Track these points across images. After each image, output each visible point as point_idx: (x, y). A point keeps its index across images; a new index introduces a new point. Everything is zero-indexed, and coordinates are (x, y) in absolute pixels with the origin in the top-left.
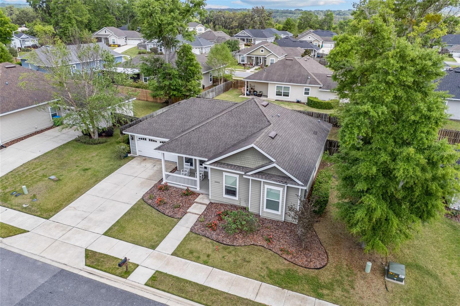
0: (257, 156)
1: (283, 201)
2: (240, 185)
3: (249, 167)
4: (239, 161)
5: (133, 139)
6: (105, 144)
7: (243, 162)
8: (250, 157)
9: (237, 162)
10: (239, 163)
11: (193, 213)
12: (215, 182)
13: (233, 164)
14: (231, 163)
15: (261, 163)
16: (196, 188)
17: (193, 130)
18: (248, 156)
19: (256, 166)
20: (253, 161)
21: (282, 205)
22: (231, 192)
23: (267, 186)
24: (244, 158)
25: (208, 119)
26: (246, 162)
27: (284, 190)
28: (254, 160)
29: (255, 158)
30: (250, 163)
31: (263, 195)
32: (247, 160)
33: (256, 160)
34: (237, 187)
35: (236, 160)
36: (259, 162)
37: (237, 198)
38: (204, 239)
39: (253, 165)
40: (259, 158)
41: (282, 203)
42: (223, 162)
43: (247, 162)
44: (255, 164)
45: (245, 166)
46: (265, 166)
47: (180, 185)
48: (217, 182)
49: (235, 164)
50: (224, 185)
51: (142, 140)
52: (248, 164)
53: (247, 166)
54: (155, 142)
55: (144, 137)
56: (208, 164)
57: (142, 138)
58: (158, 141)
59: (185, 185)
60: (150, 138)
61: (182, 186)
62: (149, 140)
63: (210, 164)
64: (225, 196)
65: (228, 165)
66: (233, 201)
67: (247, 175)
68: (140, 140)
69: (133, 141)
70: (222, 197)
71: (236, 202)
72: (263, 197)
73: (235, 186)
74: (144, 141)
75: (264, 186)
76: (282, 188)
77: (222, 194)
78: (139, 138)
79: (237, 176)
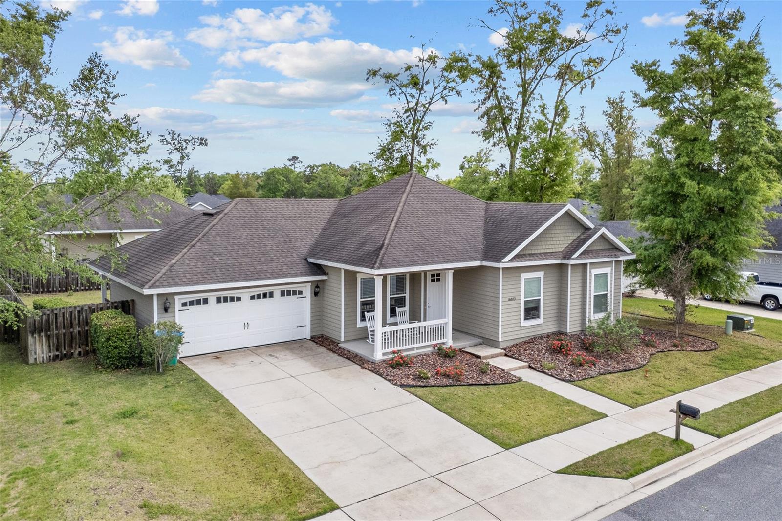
1: (611, 291)
2: (546, 290)
3: (557, 250)
4: (543, 243)
5: (167, 310)
7: (550, 243)
8: (558, 231)
9: (541, 247)
10: (544, 247)
11: (515, 369)
13: (536, 252)
14: (533, 252)
15: (571, 238)
16: (445, 343)
18: (555, 231)
19: (565, 246)
20: (561, 239)
21: (611, 299)
22: (532, 311)
23: (593, 272)
24: (551, 235)
26: (552, 243)
27: (612, 270)
28: (562, 235)
29: (564, 231)
30: (558, 243)
31: (590, 291)
32: (554, 239)
33: (565, 235)
34: (542, 298)
35: (540, 244)
36: (568, 238)
37: (541, 321)
41: (611, 295)
42: (526, 253)
43: (555, 243)
44: (564, 242)
45: (551, 251)
47: (413, 349)
48: (511, 299)
49: (539, 251)
50: (523, 299)
52: (555, 247)
54: (236, 303)
55: (201, 296)
56: (508, 262)
57: (195, 299)
58: (245, 296)
59: (424, 344)
60: (222, 294)
61: (418, 348)
62: (219, 300)
63: (511, 261)
64: (524, 323)
65: (533, 256)
66: (535, 329)
67: (574, 259)
68: (188, 307)
69: (167, 314)
70: (519, 328)
71: (539, 329)
72: (590, 294)
73: (538, 296)
74: (202, 307)
75: (590, 272)
76: (610, 268)
77: (519, 321)
78: (184, 304)
79: (541, 274)
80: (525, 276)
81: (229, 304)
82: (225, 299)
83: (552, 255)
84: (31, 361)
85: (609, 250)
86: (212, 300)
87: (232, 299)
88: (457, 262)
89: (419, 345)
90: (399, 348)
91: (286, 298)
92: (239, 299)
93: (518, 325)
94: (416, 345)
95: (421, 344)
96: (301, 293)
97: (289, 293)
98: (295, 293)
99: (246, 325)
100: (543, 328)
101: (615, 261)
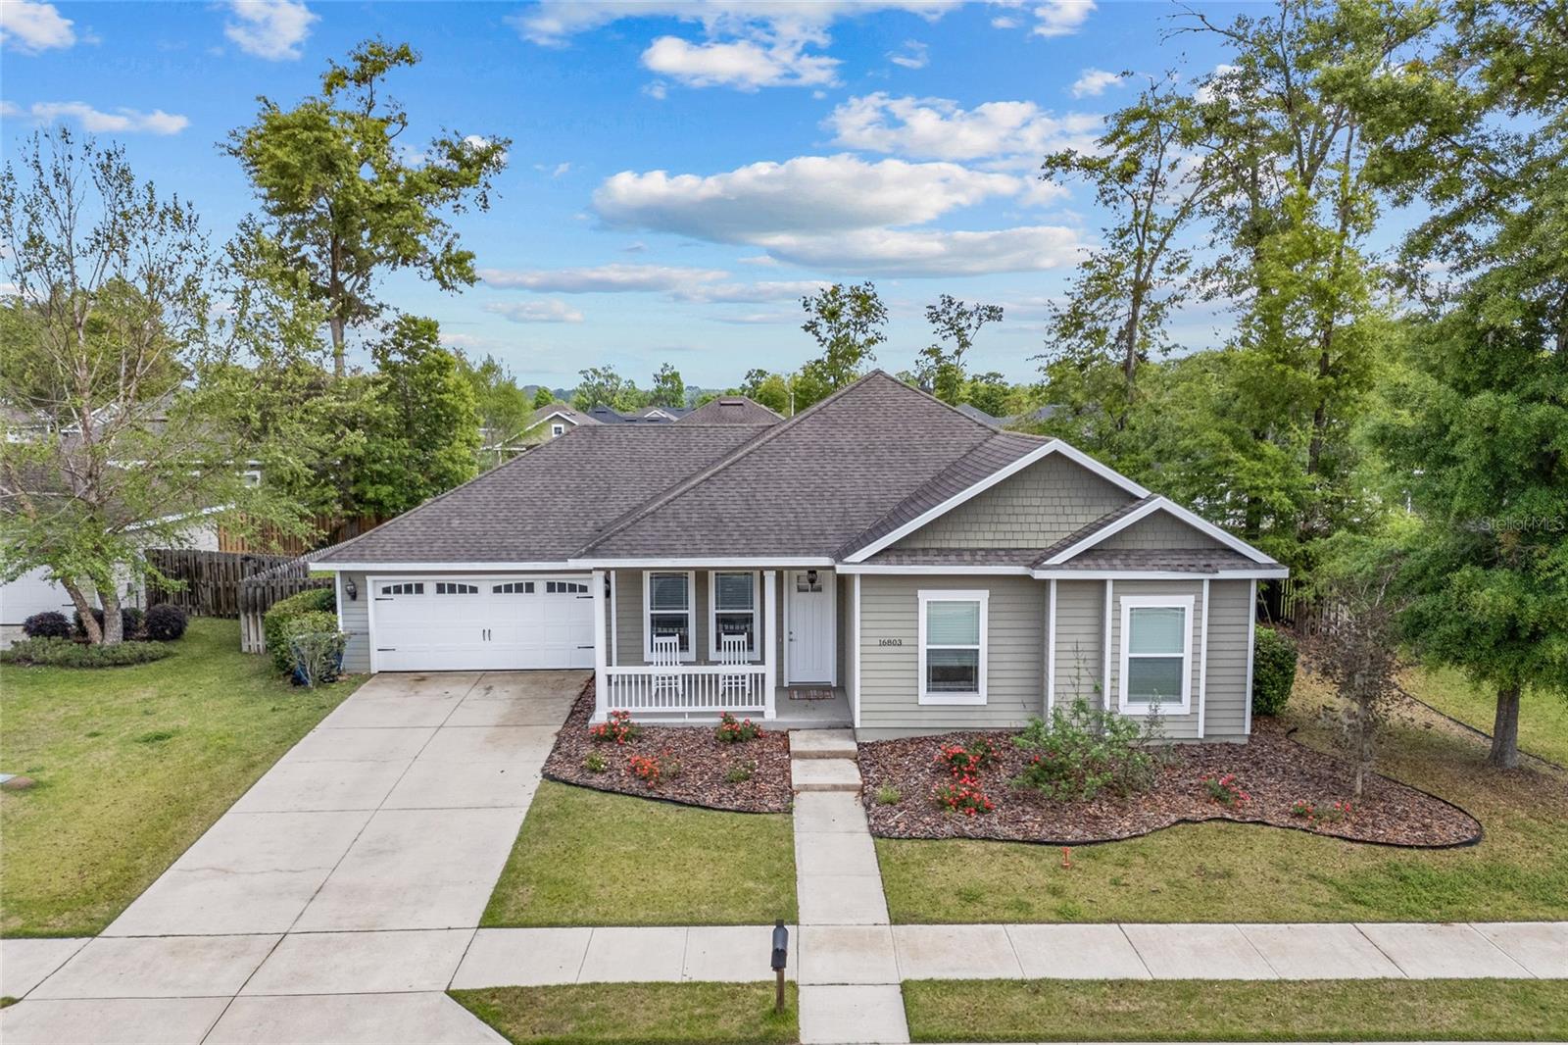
0: (1063, 493)
1: (1196, 654)
2: (995, 633)
3: (1032, 545)
4: (986, 527)
5: (354, 596)
6: (167, 662)
7: (1007, 527)
8: (1036, 502)
9: (980, 536)
10: (990, 536)
11: (822, 789)
12: (883, 644)
13: (964, 545)
14: (953, 545)
15: (1081, 519)
16: (761, 714)
17: (707, 480)
18: (1026, 502)
19: (1060, 537)
20: (1046, 519)
21: (1195, 671)
22: (953, 673)
23: (1128, 602)
24: (1010, 510)
25: (687, 479)
26: (1016, 527)
27: (1198, 601)
28: (1051, 510)
29: (1056, 502)
30: (1035, 527)
31: (1116, 645)
32: (1022, 519)
33: (1060, 510)
34: (983, 648)
35: (975, 528)
36: (1072, 519)
37: (980, 698)
38: (971, 847)
39: (1048, 536)
40: (1075, 501)
41: (1196, 662)
42: (920, 545)
43: (1025, 528)
44: (1055, 528)
45: (1013, 545)
46: (1102, 526)
47: (682, 715)
48: (889, 643)
49: (973, 545)
50: (923, 648)
51: (403, 597)
52: (1027, 536)
53: (1023, 545)
54: (468, 596)
55: (414, 580)
56: (861, 563)
57: (403, 584)
58: (485, 586)
59: (707, 708)
60: (446, 579)
61: (692, 714)
62: (440, 588)
63: (869, 560)
64: (926, 698)
65: (944, 554)
66: (964, 716)
67: (1048, 568)
68: (392, 595)
69: (355, 603)
70: (914, 707)
71: (976, 716)
72: (1116, 654)
73: (973, 644)
74: (414, 597)
75: (1116, 602)
76: (1192, 598)
77: (913, 691)
78: (386, 591)
79: (982, 596)
80: (925, 596)
81: (458, 596)
82: (452, 589)
83: (1010, 555)
84: (245, 649)
85: (1196, 552)
86: (430, 588)
87: (463, 589)
88: (779, 555)
89: (694, 709)
90: (627, 708)
91: (557, 595)
92: (474, 590)
93: (912, 699)
94: (687, 709)
95: (700, 708)
96: (584, 589)
97: (562, 588)
98: (573, 588)
99: (487, 634)
100: (987, 715)
101: (1211, 581)
